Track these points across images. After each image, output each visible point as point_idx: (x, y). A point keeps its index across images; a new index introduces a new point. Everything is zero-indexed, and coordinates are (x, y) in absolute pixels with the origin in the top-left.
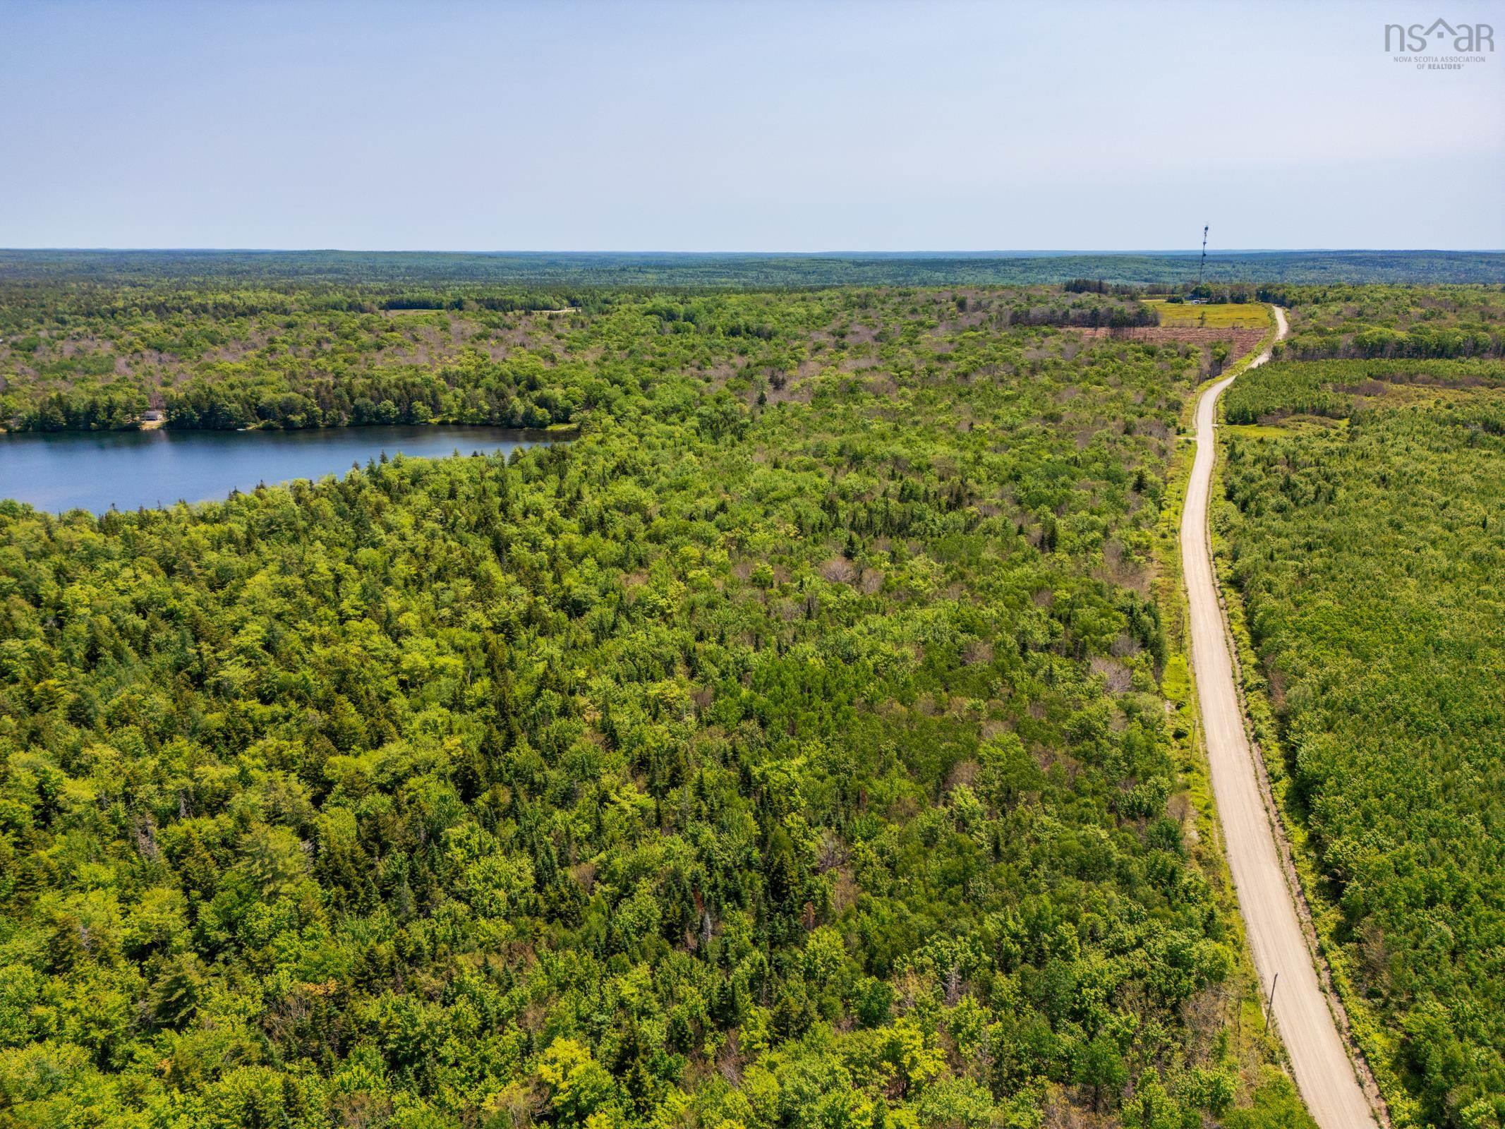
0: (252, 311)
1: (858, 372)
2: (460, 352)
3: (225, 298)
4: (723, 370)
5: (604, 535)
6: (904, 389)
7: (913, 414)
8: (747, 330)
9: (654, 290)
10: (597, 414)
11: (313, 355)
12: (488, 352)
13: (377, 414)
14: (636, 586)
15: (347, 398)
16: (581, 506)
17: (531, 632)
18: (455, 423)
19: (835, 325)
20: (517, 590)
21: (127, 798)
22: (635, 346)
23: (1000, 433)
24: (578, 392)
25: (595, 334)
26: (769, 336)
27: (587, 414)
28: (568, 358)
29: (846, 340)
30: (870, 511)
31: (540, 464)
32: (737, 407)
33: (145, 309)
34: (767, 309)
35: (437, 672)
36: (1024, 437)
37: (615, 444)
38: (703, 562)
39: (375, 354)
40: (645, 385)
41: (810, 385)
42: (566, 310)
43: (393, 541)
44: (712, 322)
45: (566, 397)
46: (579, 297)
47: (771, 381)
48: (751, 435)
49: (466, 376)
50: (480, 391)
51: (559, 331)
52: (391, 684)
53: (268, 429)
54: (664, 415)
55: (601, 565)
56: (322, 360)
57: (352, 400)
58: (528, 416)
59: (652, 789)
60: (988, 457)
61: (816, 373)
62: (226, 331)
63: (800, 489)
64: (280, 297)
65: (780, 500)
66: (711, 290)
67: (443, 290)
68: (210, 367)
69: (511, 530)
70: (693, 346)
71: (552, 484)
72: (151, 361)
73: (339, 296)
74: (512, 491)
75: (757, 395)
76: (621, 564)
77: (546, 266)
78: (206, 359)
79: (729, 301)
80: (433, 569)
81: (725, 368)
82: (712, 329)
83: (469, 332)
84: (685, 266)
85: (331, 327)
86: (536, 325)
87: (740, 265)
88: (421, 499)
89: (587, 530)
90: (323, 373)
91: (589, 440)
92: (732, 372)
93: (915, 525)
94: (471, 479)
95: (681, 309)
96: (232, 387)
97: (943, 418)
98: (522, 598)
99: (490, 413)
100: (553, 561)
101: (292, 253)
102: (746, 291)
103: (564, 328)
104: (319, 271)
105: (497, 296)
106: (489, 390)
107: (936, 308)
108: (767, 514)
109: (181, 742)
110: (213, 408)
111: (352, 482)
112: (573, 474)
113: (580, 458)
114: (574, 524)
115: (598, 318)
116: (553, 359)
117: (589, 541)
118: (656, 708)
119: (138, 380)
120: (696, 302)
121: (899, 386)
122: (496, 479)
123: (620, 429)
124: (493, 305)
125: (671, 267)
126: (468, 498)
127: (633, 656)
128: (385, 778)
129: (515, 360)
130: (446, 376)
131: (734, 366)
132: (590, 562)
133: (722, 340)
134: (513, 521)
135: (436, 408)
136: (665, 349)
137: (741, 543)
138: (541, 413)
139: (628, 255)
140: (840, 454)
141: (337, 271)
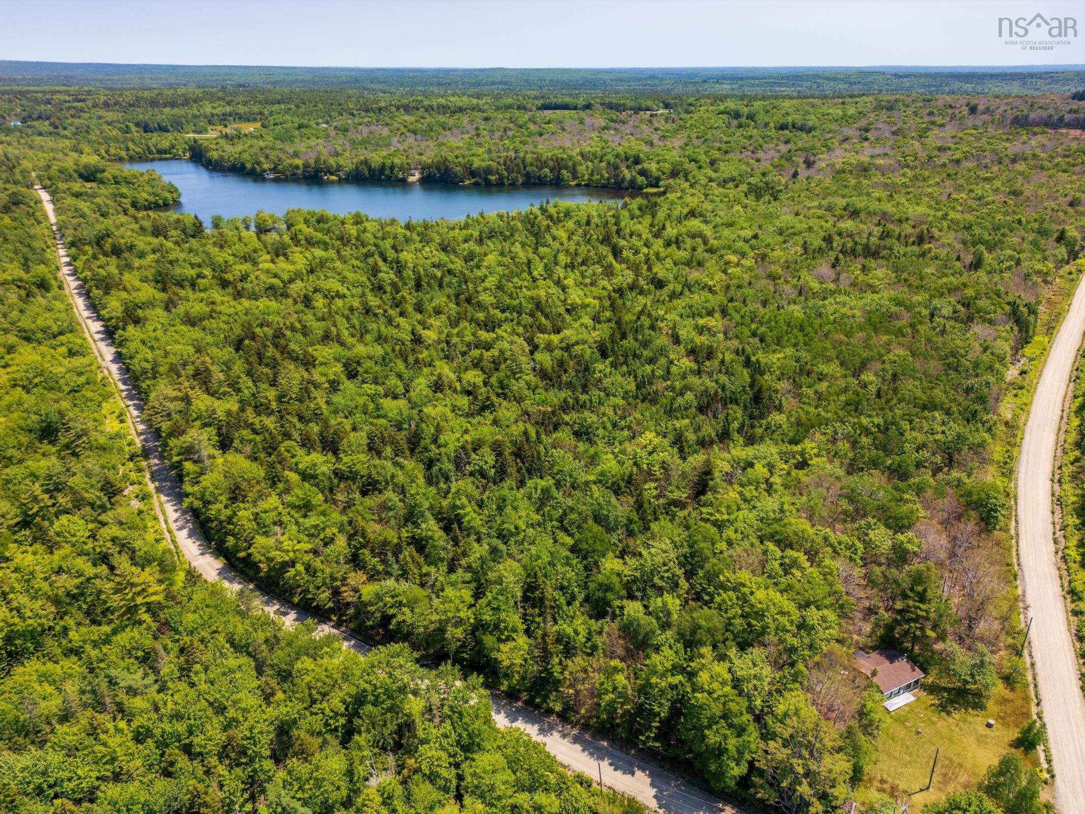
0: (461, 110)
1: (872, 157)
2: (591, 138)
3: (442, 101)
4: (769, 155)
5: (679, 248)
6: (906, 170)
7: (908, 187)
8: (794, 126)
9: (726, 97)
10: (678, 181)
11: (501, 139)
12: (610, 138)
13: (539, 178)
14: (695, 275)
15: (522, 166)
16: (665, 233)
17: (634, 294)
18: (586, 185)
19: (863, 123)
20: (628, 272)
21: (448, 343)
22: (709, 136)
23: (970, 202)
24: (667, 167)
25: (682, 128)
26: (809, 130)
27: (671, 181)
28: (661, 143)
29: (869, 135)
30: (856, 243)
31: (640, 209)
32: (776, 179)
33: (398, 109)
34: (811, 110)
35: (585, 306)
36: (988, 204)
37: (689, 199)
38: (738, 265)
39: (538, 138)
40: (712, 163)
41: (833, 165)
42: (661, 111)
43: (556, 245)
44: (767, 120)
45: (659, 170)
46: (671, 101)
47: (805, 162)
48: (782, 196)
49: (594, 155)
50: (603, 164)
51: (657, 125)
52: (561, 310)
53: (476, 184)
54: (724, 183)
55: (675, 264)
56: (507, 142)
57: (525, 168)
58: (632, 182)
59: (696, 361)
60: (952, 215)
61: (841, 157)
62: (451, 122)
63: (810, 228)
64: (475, 101)
65: (795, 234)
66: (771, 97)
67: (577, 96)
68: (443, 144)
69: (622, 243)
70: (751, 137)
71: (647, 220)
72: (411, 140)
73: (510, 101)
74: (623, 224)
75: (792, 171)
76: (688, 264)
77: (647, 79)
78: (441, 140)
79: (783, 104)
80: (580, 260)
81: (772, 153)
82: (766, 125)
83: (597, 125)
84: (753, 78)
85: (511, 120)
86: (641, 121)
87: (798, 77)
88: (570, 224)
89: (668, 244)
90: (508, 150)
91: (671, 196)
92: (777, 155)
93: (885, 252)
94: (599, 215)
95: (746, 110)
96: (457, 157)
97: (930, 190)
98: (630, 276)
99: (608, 179)
100: (647, 261)
101: (475, 70)
102: (799, 97)
103: (660, 123)
104: (493, 83)
105: (614, 101)
106: (609, 163)
107: (950, 111)
108: (784, 242)
109: (464, 324)
110: (447, 170)
111: (531, 213)
112: (661, 215)
113: (665, 207)
114: (660, 242)
115: (684, 116)
116: (652, 144)
117: (669, 250)
118: (701, 330)
119: (405, 151)
120: (757, 104)
121: (902, 168)
122: (614, 216)
123: (693, 191)
124: (611, 106)
125: (742, 79)
126: (597, 226)
127: (691, 307)
128: (564, 345)
129: (626, 145)
130: (582, 154)
131: (779, 151)
132: (668, 260)
133: (773, 133)
134: (624, 238)
135: (575, 174)
136: (730, 139)
137: (764, 257)
138: (641, 180)
139: (710, 69)
140: (845, 209)
141: (505, 83)
